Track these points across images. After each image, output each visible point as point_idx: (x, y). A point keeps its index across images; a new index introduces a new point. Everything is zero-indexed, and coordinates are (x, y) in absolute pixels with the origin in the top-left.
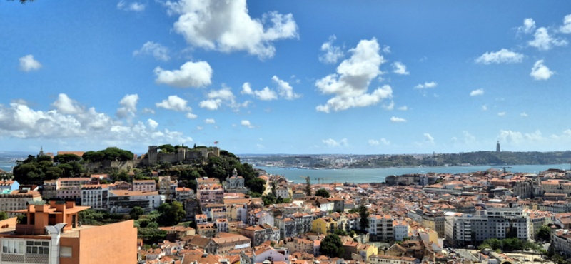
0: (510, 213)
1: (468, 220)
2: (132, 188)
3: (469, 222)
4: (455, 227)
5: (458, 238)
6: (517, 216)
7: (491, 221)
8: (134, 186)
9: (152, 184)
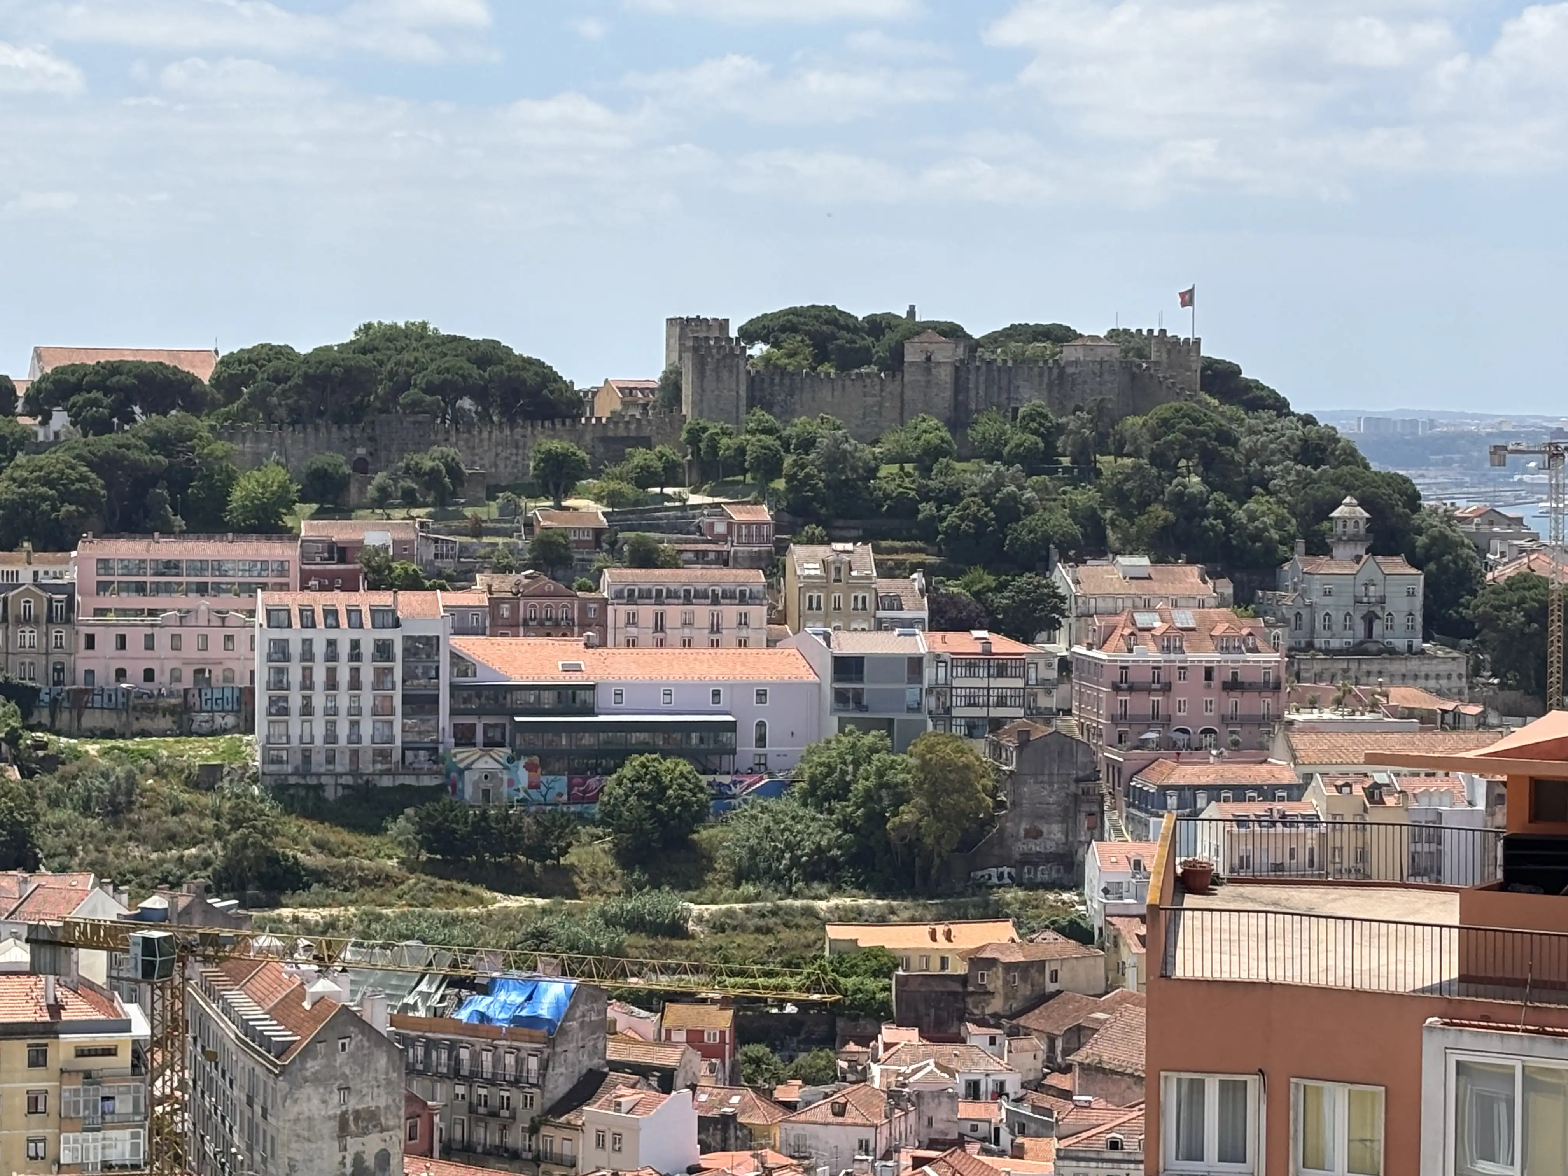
2: (602, 625)
8: (617, 614)
9: (744, 598)
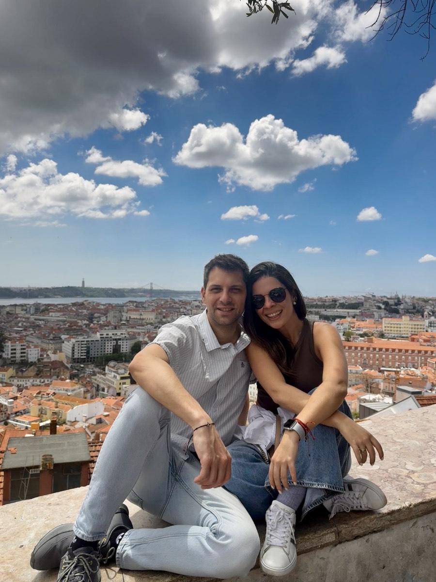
0: (116, 334)
1: (84, 341)
3: (85, 343)
4: (73, 348)
5: (76, 357)
6: (122, 335)
7: (102, 341)
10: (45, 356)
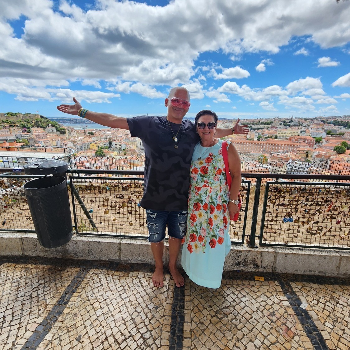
4: (140, 144)
9: (7, 131)
10: (128, 147)
